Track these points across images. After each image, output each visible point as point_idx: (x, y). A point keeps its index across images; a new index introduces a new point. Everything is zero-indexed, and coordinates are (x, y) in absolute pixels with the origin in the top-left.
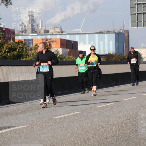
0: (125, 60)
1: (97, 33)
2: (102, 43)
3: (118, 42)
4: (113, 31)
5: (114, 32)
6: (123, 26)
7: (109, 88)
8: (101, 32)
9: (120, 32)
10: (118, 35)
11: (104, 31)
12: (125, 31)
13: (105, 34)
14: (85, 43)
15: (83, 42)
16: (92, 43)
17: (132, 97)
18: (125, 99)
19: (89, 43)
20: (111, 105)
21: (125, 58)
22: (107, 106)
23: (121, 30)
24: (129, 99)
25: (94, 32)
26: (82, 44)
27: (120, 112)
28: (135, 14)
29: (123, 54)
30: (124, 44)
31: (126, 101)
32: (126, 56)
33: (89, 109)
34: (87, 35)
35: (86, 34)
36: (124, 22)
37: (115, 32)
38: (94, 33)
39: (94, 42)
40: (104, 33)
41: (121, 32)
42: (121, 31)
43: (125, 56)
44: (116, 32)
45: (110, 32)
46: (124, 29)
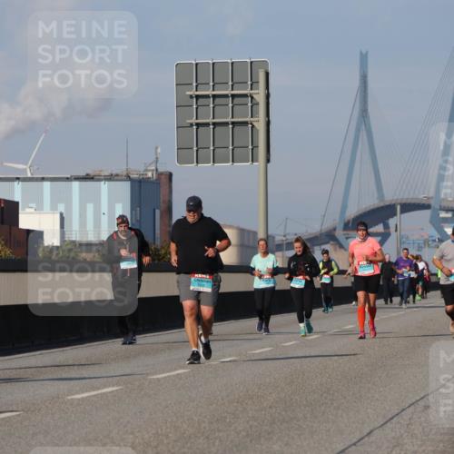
0: (159, 260)
1: (78, 179)
2: (90, 207)
3: (140, 207)
4: (125, 173)
5: (128, 178)
6: (154, 158)
7: (110, 341)
8: (87, 175)
9: (145, 177)
10: (140, 186)
11: (97, 173)
12: (160, 175)
13: (103, 183)
14: (39, 208)
15: (34, 205)
16: (61, 208)
17: (176, 369)
18: (156, 373)
19: (54, 208)
20: (112, 392)
21: (159, 255)
22: (101, 394)
23: (146, 170)
24: (169, 376)
25: (69, 176)
26: (33, 210)
27: (140, 412)
28: (192, 125)
29: (154, 243)
30: (158, 212)
31: (158, 380)
32: (162, 247)
33: (47, 404)
34: (47, 185)
35: (43, 179)
36: (157, 148)
37: (131, 176)
38: (68, 179)
39: (69, 207)
40: (99, 180)
41: (149, 178)
42: (150, 174)
43: (159, 247)
44: (134, 176)
45: (117, 175)
46: (157, 170)
